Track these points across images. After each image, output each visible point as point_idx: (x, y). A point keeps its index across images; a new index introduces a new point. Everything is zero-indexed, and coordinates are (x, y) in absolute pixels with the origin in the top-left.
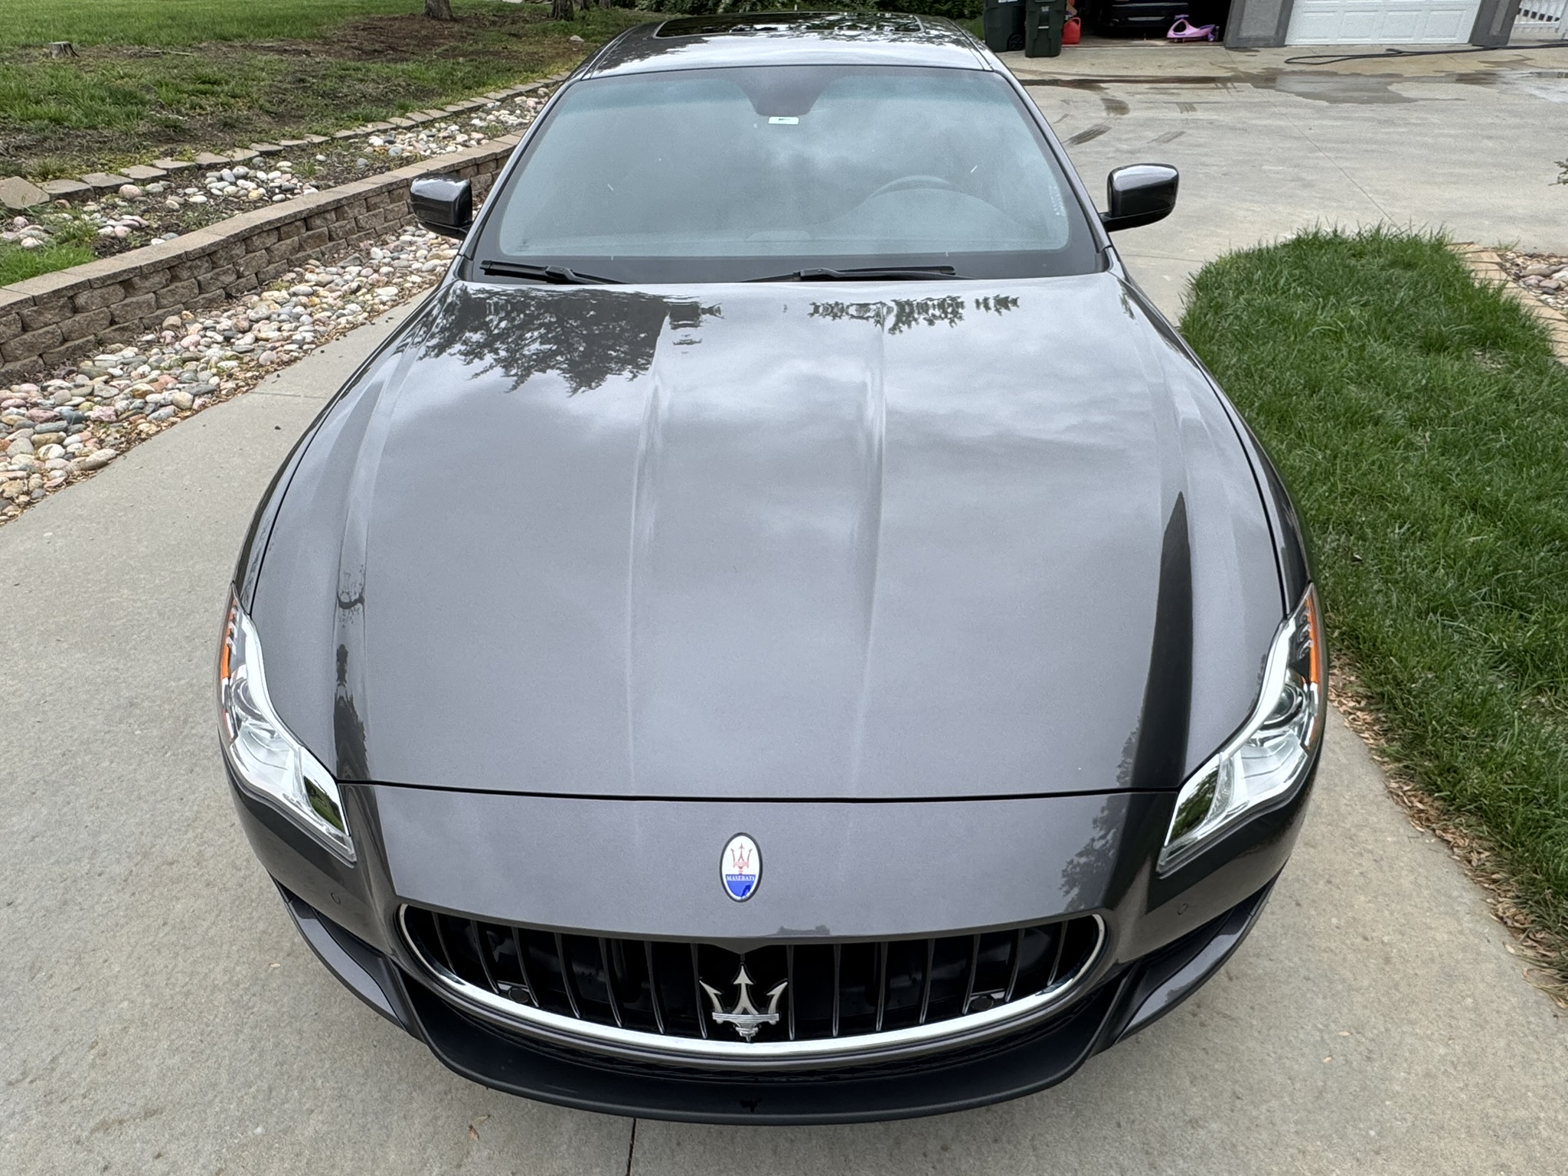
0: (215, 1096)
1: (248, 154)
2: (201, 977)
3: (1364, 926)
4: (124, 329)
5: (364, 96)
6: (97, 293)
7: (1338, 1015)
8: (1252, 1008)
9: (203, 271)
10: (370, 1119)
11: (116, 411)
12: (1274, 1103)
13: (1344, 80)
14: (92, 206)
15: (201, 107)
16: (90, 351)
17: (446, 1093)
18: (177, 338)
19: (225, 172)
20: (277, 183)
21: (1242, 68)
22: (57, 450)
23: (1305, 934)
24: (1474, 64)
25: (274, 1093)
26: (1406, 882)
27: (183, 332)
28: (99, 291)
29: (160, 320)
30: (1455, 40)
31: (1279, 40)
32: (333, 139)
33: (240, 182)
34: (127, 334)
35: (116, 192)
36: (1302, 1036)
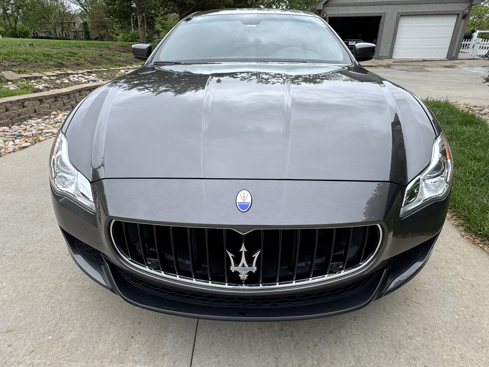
0: (35, 326)
1: (83, 72)
2: (36, 287)
3: (462, 275)
4: (38, 114)
5: (120, 61)
6: (31, 102)
7: (458, 303)
8: (426, 300)
9: (65, 99)
10: (93, 334)
11: (32, 134)
12: (440, 331)
13: (410, 67)
14: (33, 81)
15: (70, 59)
16: (27, 119)
17: (123, 325)
18: (55, 117)
19: (75, 75)
20: (91, 79)
21: (380, 64)
22: (12, 143)
23: (441, 277)
24: (449, 63)
25: (57, 325)
26: (474, 262)
27: (57, 116)
28: (32, 101)
29: (50, 113)
30: (442, 58)
31: (391, 57)
32: (109, 70)
33: (80, 78)
34: (39, 116)
35: (41, 78)
36: (446, 309)
